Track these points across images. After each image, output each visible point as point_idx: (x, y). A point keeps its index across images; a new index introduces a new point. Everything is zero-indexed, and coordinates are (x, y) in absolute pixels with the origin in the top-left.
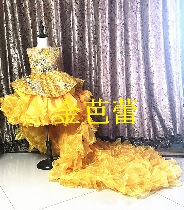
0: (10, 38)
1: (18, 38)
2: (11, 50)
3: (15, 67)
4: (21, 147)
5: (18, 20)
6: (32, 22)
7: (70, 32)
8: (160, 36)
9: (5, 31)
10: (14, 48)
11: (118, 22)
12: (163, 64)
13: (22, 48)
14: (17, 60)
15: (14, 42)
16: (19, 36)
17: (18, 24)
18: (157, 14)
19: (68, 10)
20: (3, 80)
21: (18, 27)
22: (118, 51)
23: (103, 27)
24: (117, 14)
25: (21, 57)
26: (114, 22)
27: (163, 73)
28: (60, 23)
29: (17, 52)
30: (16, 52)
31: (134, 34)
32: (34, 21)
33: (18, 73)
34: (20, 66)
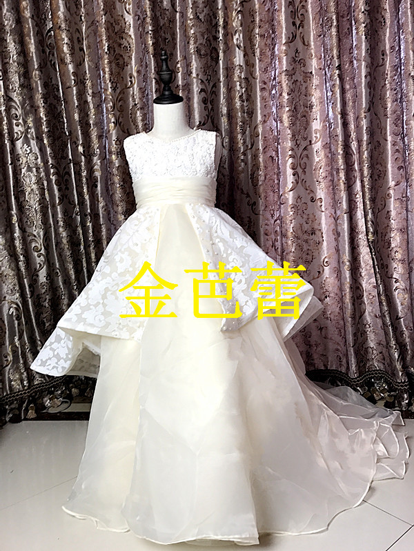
0: (13, 111)
1: (36, 110)
2: (19, 143)
3: (29, 190)
5: (36, 63)
6: (74, 68)
9: (2, 93)
10: (26, 137)
11: (313, 64)
13: (49, 137)
14: (34, 169)
15: (25, 122)
16: (39, 107)
17: (35, 74)
21: (36, 82)
23: (265, 83)
24: (312, 43)
25: (45, 162)
28: (153, 71)
29: (36, 149)
30: (31, 150)
32: (79, 64)
33: (40, 204)
34: (43, 185)
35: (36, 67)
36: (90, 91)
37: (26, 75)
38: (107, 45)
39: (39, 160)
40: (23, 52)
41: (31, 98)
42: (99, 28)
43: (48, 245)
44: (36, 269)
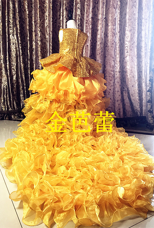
0: (10, 25)
2: (11, 36)
3: (13, 50)
4: (14, 116)
5: (17, 11)
6: (28, 13)
7: (60, 23)
8: (134, 31)
9: (7, 19)
10: (13, 34)
11: (100, 16)
12: (135, 55)
13: (20, 34)
14: (15, 44)
15: (13, 29)
16: (17, 25)
17: (17, 14)
18: (133, 12)
19: (59, 4)
20: (2, 60)
21: (17, 17)
22: (98, 42)
23: (87, 21)
24: (100, 9)
25: (18, 42)
26: (97, 16)
27: (135, 63)
28: (51, 15)
29: (16, 38)
30: (14, 38)
31: (113, 28)
32: (30, 12)
33: (16, 55)
34: (17, 49)
36: (34, 20)
37: (14, 14)
38: (39, 6)
40: (14, 7)
41: (15, 22)
43: (17, 68)
44: (13, 75)
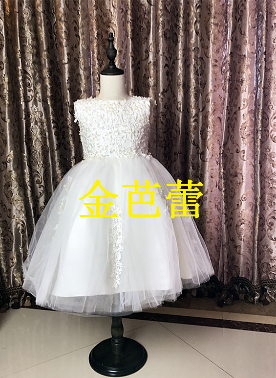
0: (27, 80)
1: (43, 80)
2: (30, 104)
3: (35, 138)
5: (45, 46)
6: (69, 49)
9: (20, 68)
10: (35, 100)
13: (51, 100)
14: (39, 124)
15: (35, 88)
16: (45, 78)
17: (44, 54)
19: (144, 26)
20: (12, 163)
21: (45, 60)
22: (243, 109)
23: (216, 61)
24: (247, 33)
25: (48, 118)
26: (240, 50)
28: (130, 51)
29: (42, 109)
30: (38, 109)
33: (42, 149)
34: (46, 135)
35: (45, 49)
36: (82, 67)
37: (37, 55)
38: (96, 32)
39: (43, 116)
40: (36, 38)
41: (41, 72)
42: (91, 20)
43: (47, 179)
44: (37, 197)
